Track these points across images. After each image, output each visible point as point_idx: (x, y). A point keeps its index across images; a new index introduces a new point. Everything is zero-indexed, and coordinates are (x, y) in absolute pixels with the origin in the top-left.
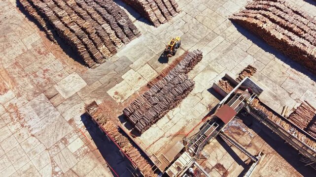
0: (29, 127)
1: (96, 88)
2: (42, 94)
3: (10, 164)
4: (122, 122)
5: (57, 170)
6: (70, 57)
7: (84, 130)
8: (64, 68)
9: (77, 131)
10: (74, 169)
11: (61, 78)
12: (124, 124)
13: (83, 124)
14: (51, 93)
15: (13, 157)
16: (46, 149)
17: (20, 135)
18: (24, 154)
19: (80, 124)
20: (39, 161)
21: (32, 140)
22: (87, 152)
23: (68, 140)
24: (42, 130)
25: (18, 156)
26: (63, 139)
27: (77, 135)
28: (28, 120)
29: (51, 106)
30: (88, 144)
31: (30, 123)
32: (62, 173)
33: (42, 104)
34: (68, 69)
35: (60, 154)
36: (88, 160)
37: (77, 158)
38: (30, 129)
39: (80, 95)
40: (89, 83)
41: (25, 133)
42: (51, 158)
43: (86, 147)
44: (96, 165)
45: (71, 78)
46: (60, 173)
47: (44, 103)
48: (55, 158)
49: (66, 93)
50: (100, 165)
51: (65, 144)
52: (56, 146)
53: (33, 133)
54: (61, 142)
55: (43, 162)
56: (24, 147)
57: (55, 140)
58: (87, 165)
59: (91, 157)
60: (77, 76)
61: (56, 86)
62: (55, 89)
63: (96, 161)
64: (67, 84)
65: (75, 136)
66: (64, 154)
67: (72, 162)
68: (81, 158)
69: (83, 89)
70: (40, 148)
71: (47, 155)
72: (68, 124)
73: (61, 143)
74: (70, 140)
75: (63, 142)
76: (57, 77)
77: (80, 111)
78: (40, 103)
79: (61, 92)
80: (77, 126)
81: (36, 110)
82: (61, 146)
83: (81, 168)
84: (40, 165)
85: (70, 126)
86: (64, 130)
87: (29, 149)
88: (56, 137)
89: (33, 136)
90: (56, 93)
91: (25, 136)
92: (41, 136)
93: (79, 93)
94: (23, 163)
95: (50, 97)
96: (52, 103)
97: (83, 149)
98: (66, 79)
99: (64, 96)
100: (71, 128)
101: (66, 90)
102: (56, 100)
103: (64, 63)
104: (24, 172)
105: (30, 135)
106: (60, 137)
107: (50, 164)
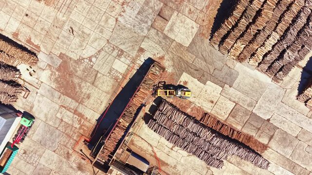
0: (124, 12)
1: (186, 58)
2: (162, 4)
3: (85, 14)
4: (154, 101)
5: (94, 59)
6: (218, 10)
7: (137, 67)
8: (202, 11)
9: (133, 61)
10: (99, 75)
11: (187, 14)
12: (154, 104)
13: (142, 64)
14: (166, 13)
15: (92, 13)
16: (108, 40)
17: (114, 7)
18: (97, 22)
19: (141, 61)
20: (96, 40)
21: (112, 22)
22: (117, 80)
23: (122, 56)
24: (125, 26)
25: (94, 17)
26: (122, 51)
27: (129, 63)
28: (130, 7)
29: (152, 21)
30: (124, 77)
31: (128, 9)
32: (92, 66)
33: (151, 11)
34: (201, 15)
35: (108, 55)
36: (110, 84)
37: (109, 73)
38: (122, 14)
39: (172, 46)
40: (189, 49)
41: (117, 11)
42: (102, 49)
43: (121, 77)
44: (107, 93)
45: (191, 25)
46: (92, 63)
47: (153, 11)
48: (103, 53)
49: (171, 30)
50: (109, 96)
51: (118, 55)
52: (113, 48)
53: (120, 19)
54: (119, 51)
55: (96, 44)
56: (104, 18)
57: (118, 44)
58: (106, 84)
59: (113, 86)
60: (195, 30)
61: (175, 13)
62: (171, 15)
63: (111, 91)
64: (181, 24)
65: (128, 62)
66: (109, 59)
67: (104, 70)
68: (110, 77)
69: (181, 45)
70: (107, 34)
71: (103, 43)
72: (137, 49)
73: (117, 51)
74: (123, 59)
75: (120, 53)
76: (187, 9)
77: (155, 55)
78: (152, 8)
79: (170, 23)
80: (139, 58)
81: (142, 8)
82: (115, 53)
83: (101, 81)
84: (93, 42)
85: (136, 52)
86: (131, 48)
87: (103, 24)
88: (121, 44)
89: (117, 20)
90: (167, 18)
91: (113, 14)
92: (118, 28)
93: (174, 44)
94: (89, 26)
95: (161, 15)
96: (155, 21)
97: (119, 75)
98: (188, 20)
99: (166, 29)
100: (134, 54)
101: (175, 28)
102: (160, 22)
103: (207, 7)
104: (83, 32)
105: (116, 17)
106: (122, 47)
107: (97, 51)
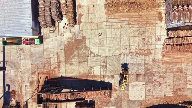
0: (127, 55)
1: (123, 103)
2: (144, 73)
3: (113, 36)
4: (90, 101)
5: (92, 55)
6: (159, 105)
7: (102, 80)
8: (153, 96)
9: (105, 76)
10: (86, 63)
11: (147, 89)
12: (89, 101)
13: (106, 81)
14: (141, 78)
15: (116, 40)
16: (107, 56)
17: (126, 49)
18: (113, 45)
19: (107, 80)
20: (103, 50)
21: (118, 52)
22: (89, 74)
23: (103, 69)
24: (120, 60)
25: (114, 42)
26: (106, 67)
27: (102, 74)
28: (132, 57)
29: (131, 73)
30: (93, 76)
31: (130, 57)
32: (89, 56)
33: (136, 69)
34: (151, 97)
35: (100, 61)
36: (85, 71)
37: (90, 67)
38: (126, 55)
39: (125, 92)
40: (129, 102)
41: (125, 51)
42: (101, 56)
43: (92, 74)
44: (79, 73)
45: (142, 95)
46: (90, 55)
47: (137, 71)
48: (99, 58)
49: (133, 86)
50: (78, 74)
51: (102, 66)
52: (105, 61)
53: (122, 56)
54: (105, 65)
55: (101, 51)
56: (117, 47)
57: (108, 63)
58: (83, 69)
59: (85, 73)
60: (141, 99)
61: (144, 83)
62: (141, 82)
63: (81, 74)
64: (139, 90)
65: (102, 73)
66: (98, 63)
67: (90, 64)
68: (89, 69)
69: (128, 96)
70: (110, 54)
71: (104, 55)
72: (112, 74)
73: (105, 64)
74: (102, 70)
75: (104, 66)
76: (149, 88)
77: (115, 85)
78: (138, 69)
79: (137, 83)
80: (108, 78)
81: (135, 64)
82: (103, 64)
83: (84, 66)
84: (101, 49)
85: (110, 74)
86: (110, 71)
87: (114, 48)
88: (109, 64)
89: (121, 54)
90: (138, 80)
91: (122, 51)
92: (117, 58)
93: (127, 92)
94: (108, 42)
95: (138, 76)
96: (133, 75)
97: (93, 73)
98: (144, 92)
99: (133, 83)
100: (109, 74)
101: (135, 87)
102: (134, 78)
103: (157, 98)
104: (103, 41)
105: (122, 53)
106: (108, 66)
107: (98, 54)
